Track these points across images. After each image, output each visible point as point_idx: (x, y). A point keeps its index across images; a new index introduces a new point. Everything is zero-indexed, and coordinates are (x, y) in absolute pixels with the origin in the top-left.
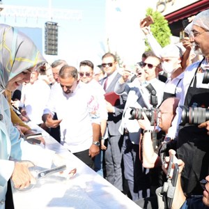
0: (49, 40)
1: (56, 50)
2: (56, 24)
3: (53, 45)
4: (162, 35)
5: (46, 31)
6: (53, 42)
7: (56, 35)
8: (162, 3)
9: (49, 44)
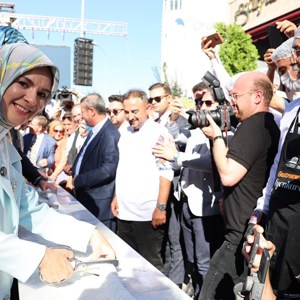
0: (81, 64)
1: (90, 79)
2: (90, 42)
3: (85, 71)
4: (245, 58)
5: (76, 52)
6: (86, 67)
7: (91, 57)
8: (243, 13)
9: (81, 70)
